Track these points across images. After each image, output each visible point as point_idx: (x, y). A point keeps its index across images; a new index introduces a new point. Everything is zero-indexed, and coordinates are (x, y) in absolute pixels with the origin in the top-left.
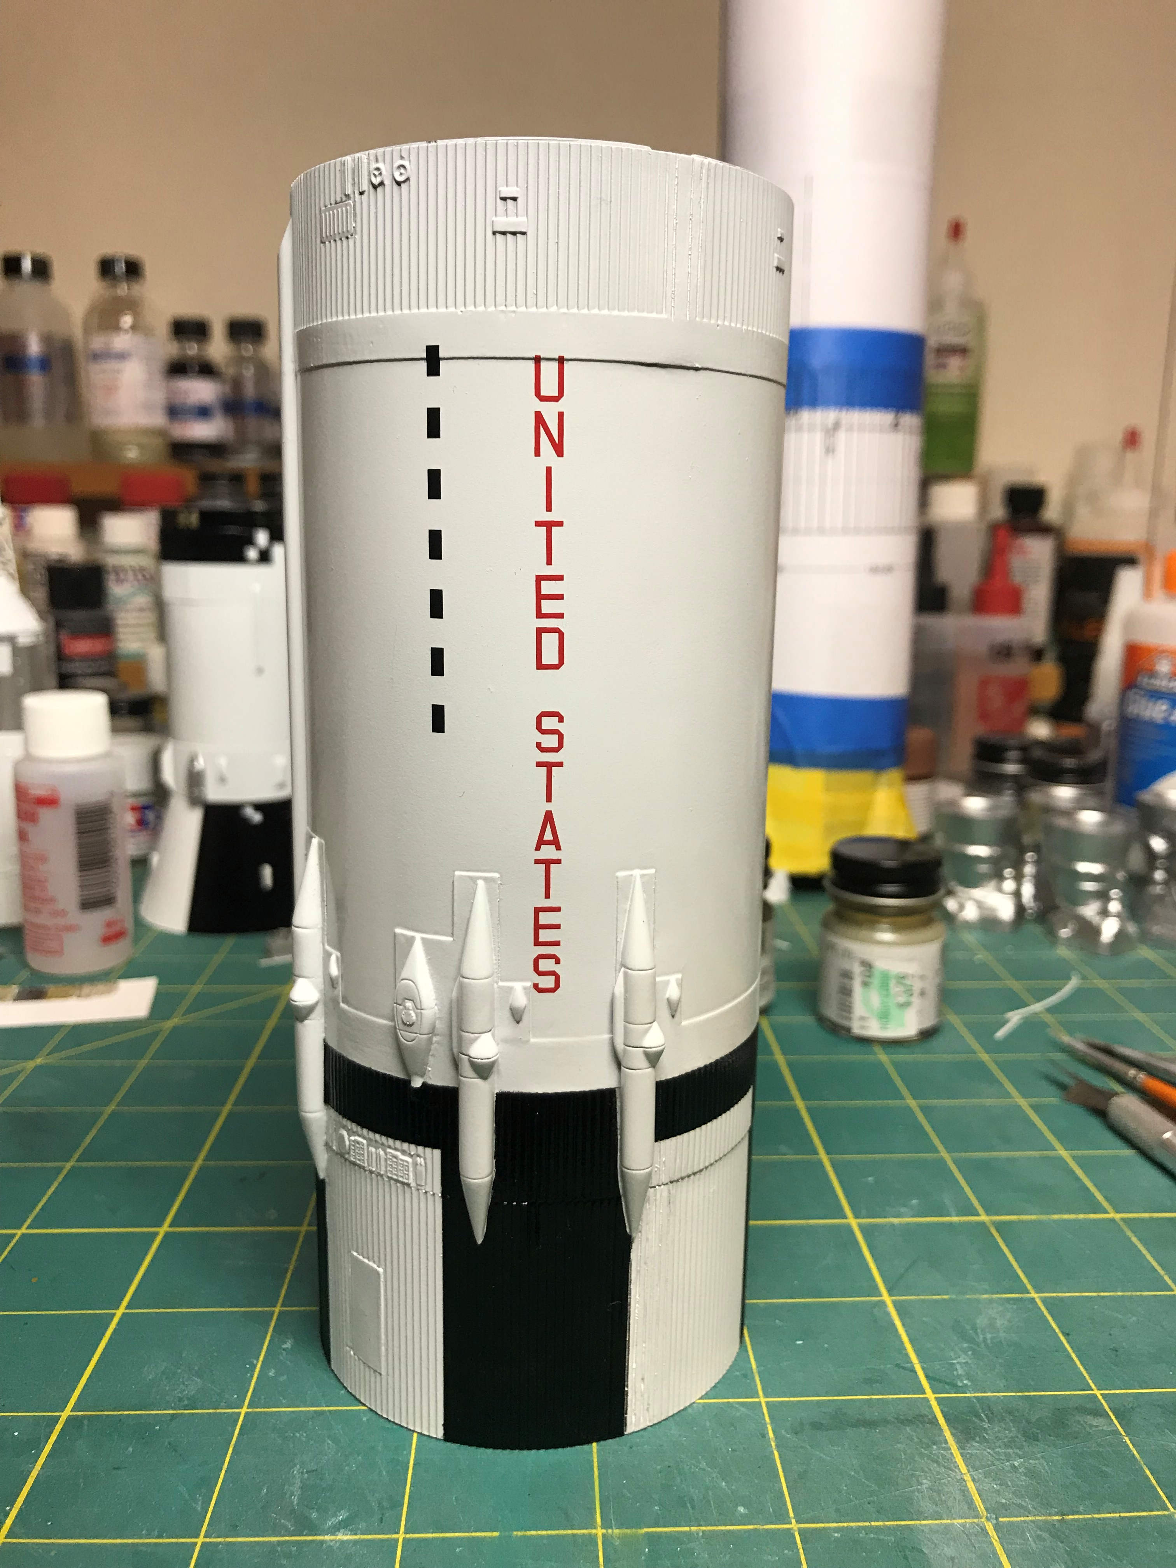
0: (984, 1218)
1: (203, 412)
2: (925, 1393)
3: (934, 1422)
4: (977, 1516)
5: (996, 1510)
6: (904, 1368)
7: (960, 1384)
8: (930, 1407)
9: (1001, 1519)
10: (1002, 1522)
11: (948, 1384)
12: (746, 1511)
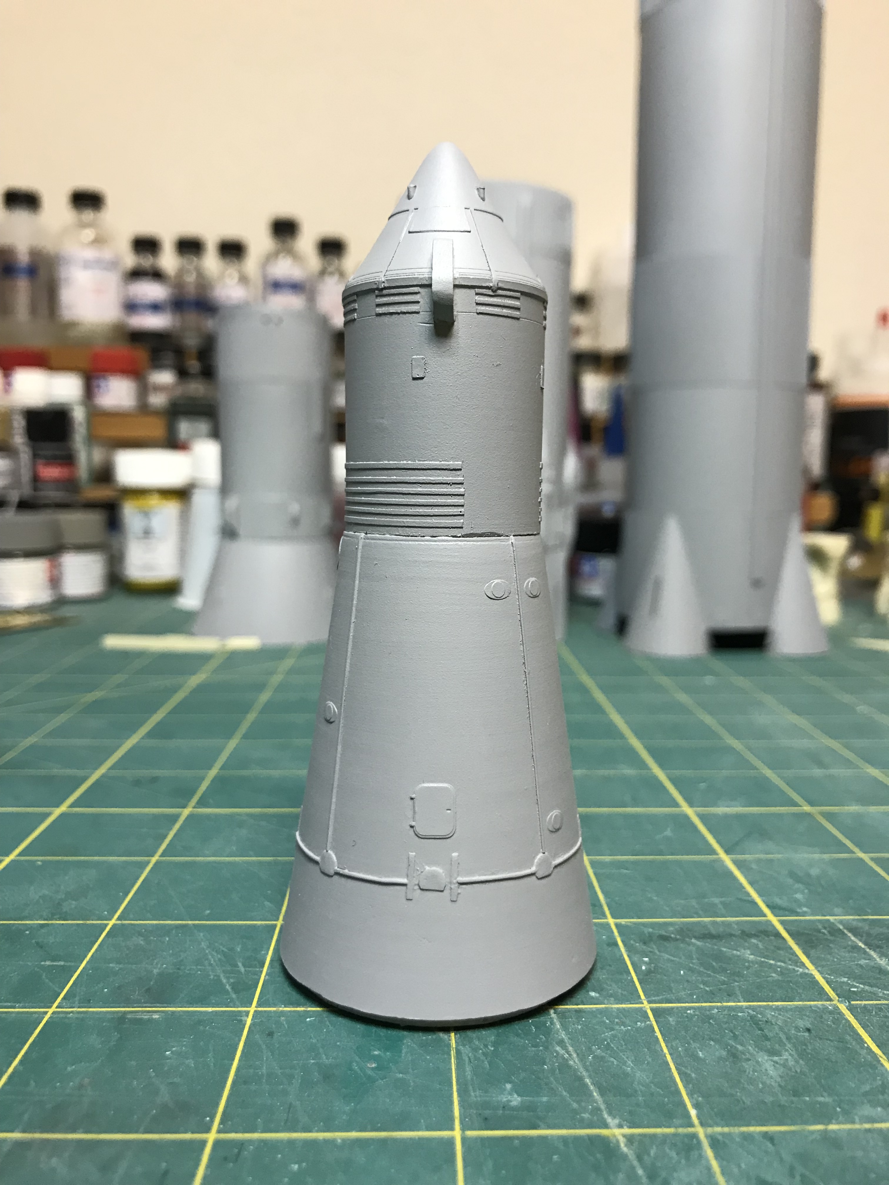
0: (807, 808)
1: (155, 307)
2: (767, 917)
3: (778, 935)
4: (831, 1000)
5: (846, 995)
6: (745, 901)
7: (799, 910)
8: (773, 926)
9: (853, 1002)
10: (853, 1005)
11: (788, 911)
12: (597, 995)
